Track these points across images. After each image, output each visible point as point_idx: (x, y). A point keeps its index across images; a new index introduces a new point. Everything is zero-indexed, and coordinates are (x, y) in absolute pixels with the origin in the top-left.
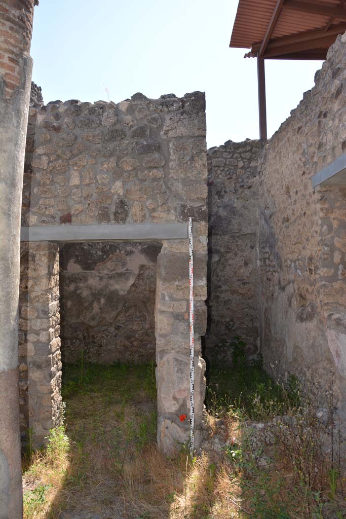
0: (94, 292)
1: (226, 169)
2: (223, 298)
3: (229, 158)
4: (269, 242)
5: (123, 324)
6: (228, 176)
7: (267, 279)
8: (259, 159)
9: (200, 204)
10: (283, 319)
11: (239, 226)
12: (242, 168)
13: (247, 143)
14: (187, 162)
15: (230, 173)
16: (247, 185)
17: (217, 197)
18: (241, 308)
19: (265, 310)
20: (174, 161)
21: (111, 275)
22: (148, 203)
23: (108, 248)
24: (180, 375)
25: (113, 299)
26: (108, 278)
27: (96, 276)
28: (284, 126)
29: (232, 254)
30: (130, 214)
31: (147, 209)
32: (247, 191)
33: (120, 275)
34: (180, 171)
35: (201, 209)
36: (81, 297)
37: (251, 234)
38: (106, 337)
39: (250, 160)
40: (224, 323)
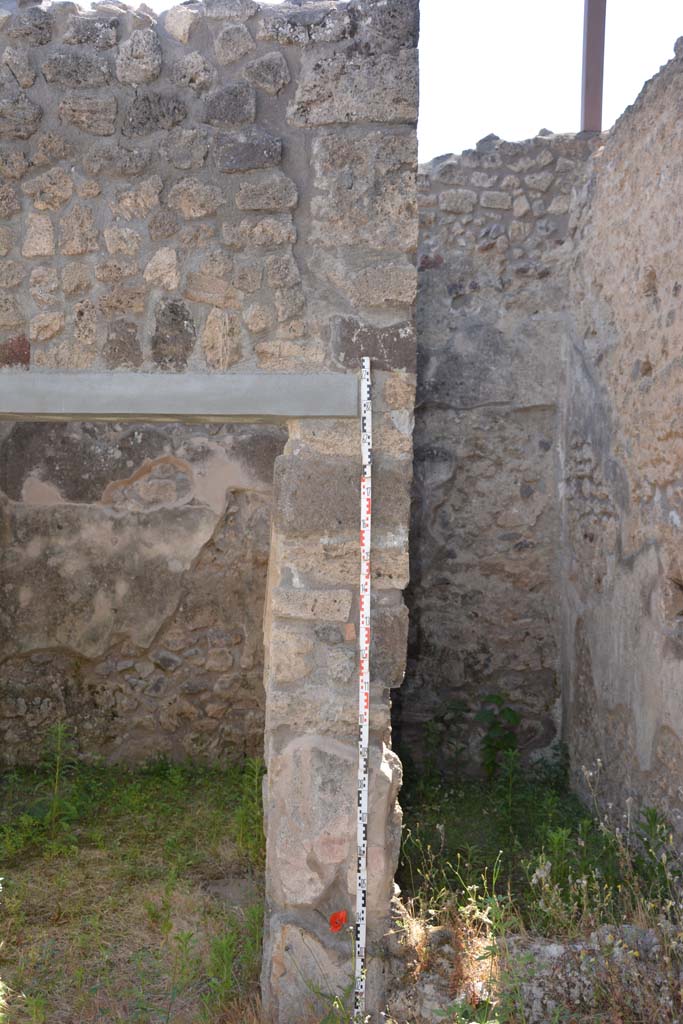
0: (98, 562)
1: (478, 221)
2: (460, 586)
3: (490, 189)
4: (594, 433)
5: (179, 652)
6: (484, 242)
7: (586, 536)
8: (574, 191)
9: (396, 320)
10: (626, 647)
11: (508, 384)
12: (525, 217)
13: (541, 145)
14: (360, 200)
15: (487, 233)
16: (536, 269)
17: (448, 301)
18: (510, 615)
19: (579, 621)
20: (325, 193)
21: (148, 516)
22: (248, 315)
23: (139, 438)
24: (328, 797)
25: (152, 583)
26: (140, 523)
27: (103, 517)
28: (652, 89)
29: (488, 462)
30: (198, 343)
31: (244, 331)
32: (536, 286)
33: (173, 516)
34: (340, 223)
35: (398, 335)
36: (59, 576)
37: (543, 408)
38: (129, 690)
39: (548, 193)
40: (462, 656)
